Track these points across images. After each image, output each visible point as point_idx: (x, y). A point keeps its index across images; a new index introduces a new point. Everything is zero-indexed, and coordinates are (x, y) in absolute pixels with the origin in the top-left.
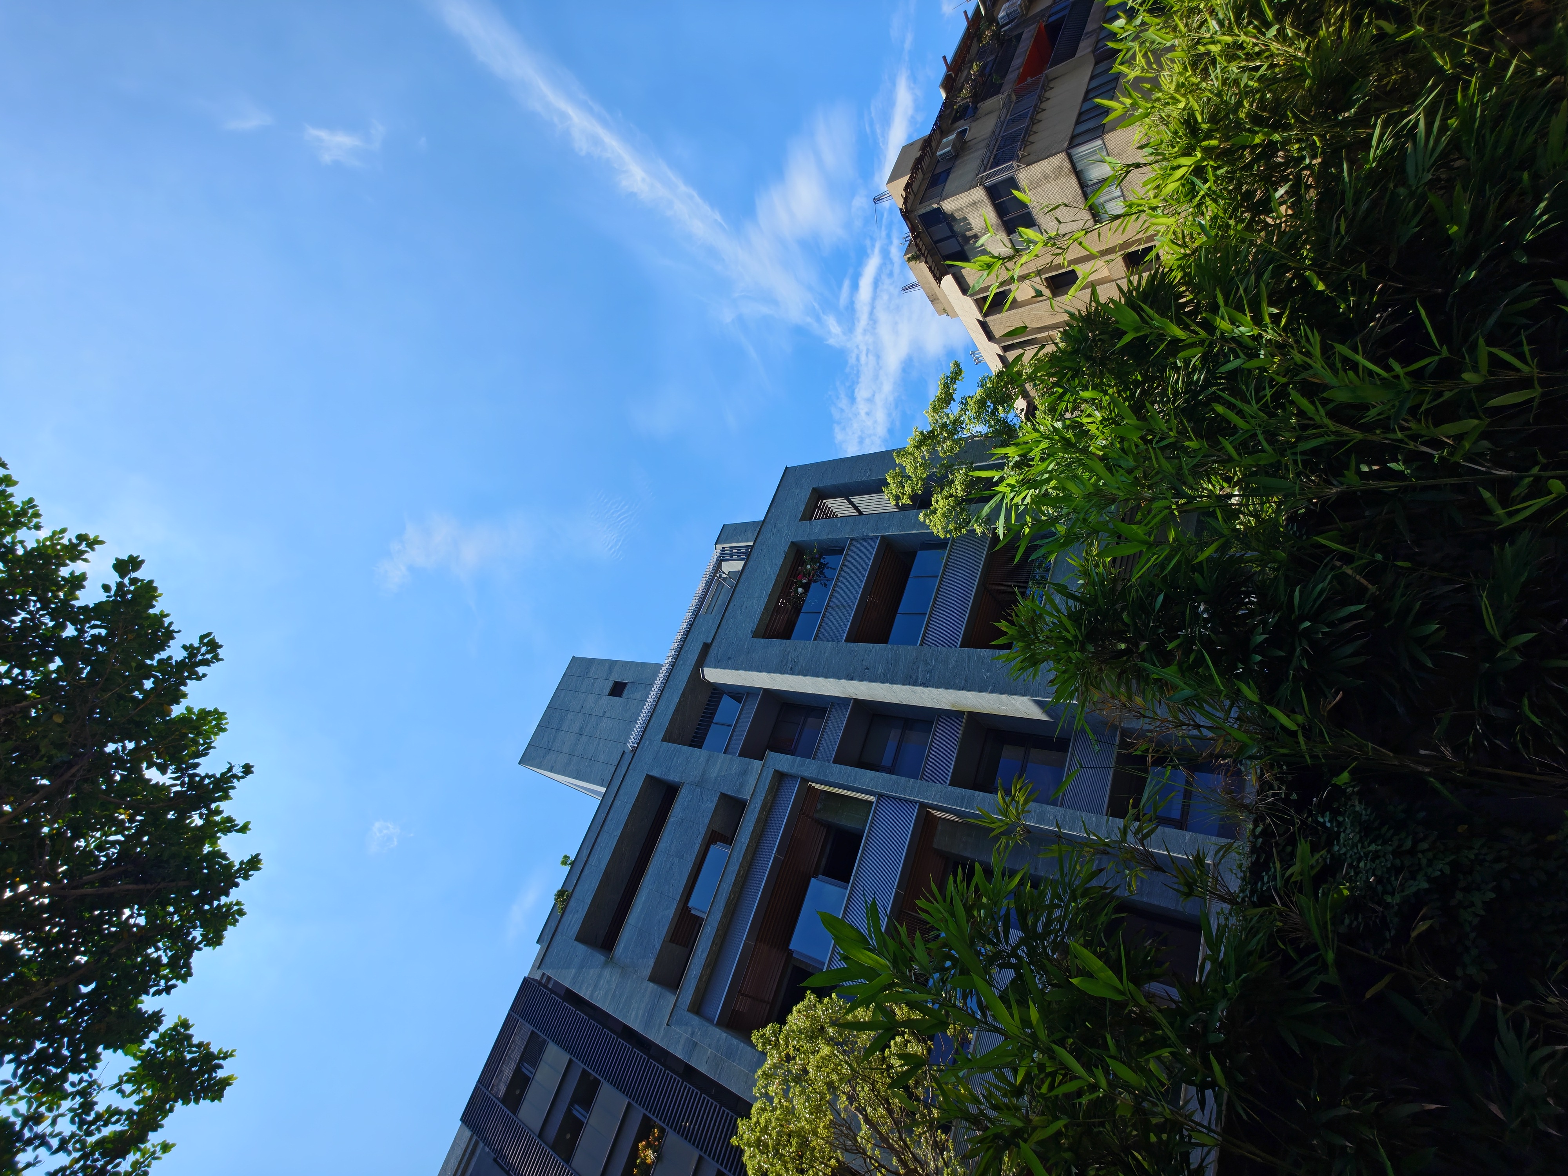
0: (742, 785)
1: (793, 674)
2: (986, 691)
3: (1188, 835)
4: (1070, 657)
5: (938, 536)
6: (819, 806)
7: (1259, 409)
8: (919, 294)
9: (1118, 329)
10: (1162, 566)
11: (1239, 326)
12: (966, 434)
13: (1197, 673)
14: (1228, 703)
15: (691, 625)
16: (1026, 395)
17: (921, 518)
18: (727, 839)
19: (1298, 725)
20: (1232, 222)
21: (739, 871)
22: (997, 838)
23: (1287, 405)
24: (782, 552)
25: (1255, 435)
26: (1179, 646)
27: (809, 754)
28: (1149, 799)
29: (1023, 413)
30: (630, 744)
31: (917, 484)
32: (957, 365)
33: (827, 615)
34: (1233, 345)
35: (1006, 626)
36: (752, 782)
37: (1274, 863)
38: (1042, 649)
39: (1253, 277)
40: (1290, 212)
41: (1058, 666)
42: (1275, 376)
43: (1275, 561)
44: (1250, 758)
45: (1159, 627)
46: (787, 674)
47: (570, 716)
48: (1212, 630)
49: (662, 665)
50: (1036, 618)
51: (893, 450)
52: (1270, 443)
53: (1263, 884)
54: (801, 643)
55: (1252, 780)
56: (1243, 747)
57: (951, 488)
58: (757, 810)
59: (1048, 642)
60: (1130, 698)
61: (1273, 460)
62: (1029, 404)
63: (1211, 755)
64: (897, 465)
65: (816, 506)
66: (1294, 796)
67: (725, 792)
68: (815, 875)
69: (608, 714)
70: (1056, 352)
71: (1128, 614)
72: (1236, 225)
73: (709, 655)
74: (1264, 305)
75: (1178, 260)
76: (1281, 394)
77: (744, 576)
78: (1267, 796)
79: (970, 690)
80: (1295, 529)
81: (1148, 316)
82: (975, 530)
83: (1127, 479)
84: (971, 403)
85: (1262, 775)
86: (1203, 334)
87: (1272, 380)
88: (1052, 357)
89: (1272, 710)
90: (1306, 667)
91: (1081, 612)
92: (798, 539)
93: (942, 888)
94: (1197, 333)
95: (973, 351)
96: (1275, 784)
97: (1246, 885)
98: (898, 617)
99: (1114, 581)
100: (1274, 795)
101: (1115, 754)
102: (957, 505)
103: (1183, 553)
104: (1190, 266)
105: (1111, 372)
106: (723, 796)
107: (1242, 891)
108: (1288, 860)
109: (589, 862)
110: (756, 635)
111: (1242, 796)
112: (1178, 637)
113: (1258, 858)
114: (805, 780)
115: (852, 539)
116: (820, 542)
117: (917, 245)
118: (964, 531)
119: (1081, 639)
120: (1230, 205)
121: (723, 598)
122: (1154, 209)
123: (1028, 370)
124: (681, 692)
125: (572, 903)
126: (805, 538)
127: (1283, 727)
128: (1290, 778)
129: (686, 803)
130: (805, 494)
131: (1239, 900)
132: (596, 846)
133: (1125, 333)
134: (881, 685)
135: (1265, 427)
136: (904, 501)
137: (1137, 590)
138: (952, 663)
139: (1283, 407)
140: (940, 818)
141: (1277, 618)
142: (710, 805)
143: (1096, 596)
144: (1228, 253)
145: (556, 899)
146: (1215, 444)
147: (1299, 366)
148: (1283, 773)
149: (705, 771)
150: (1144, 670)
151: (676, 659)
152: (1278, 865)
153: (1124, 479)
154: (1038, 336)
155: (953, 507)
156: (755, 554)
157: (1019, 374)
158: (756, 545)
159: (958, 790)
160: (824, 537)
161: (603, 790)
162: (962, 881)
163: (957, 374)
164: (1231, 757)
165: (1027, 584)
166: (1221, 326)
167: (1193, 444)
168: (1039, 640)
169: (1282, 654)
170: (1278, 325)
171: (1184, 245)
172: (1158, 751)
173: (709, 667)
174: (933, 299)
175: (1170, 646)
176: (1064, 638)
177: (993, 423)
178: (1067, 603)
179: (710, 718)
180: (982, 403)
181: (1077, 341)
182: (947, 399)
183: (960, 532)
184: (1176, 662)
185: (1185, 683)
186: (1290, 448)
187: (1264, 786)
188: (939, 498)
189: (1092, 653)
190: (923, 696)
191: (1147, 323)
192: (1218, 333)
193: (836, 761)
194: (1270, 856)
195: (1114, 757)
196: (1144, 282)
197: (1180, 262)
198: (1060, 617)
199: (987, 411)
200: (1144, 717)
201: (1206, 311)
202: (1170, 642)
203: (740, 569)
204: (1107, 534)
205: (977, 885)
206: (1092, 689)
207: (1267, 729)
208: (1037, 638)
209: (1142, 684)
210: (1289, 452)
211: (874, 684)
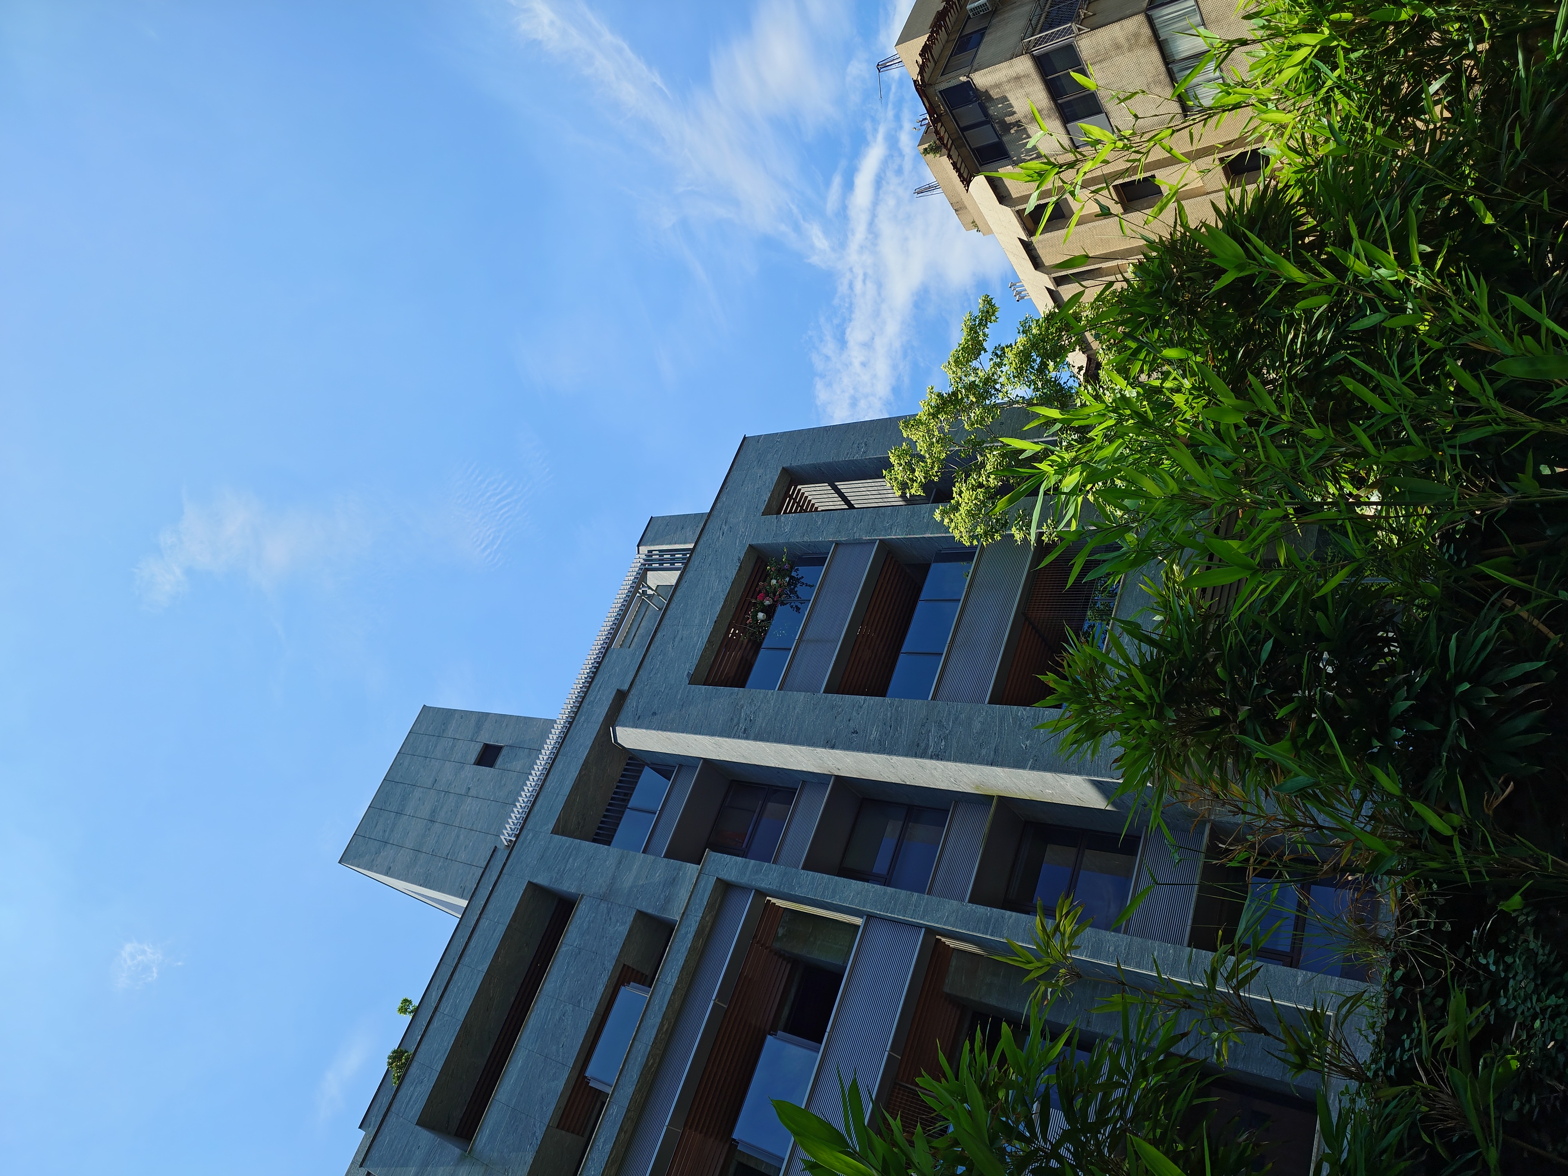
0: (668, 900)
1: (747, 738)
2: (1023, 767)
3: (1301, 976)
4: (1142, 727)
5: (960, 543)
6: (781, 931)
7: (1404, 383)
8: (938, 198)
9: (1214, 265)
10: (1271, 600)
11: (1379, 268)
12: (1000, 399)
13: (1317, 752)
14: (1357, 795)
15: (600, 663)
16: (1086, 348)
17: (937, 516)
18: (647, 979)
19: (1454, 828)
20: (1369, 125)
21: (662, 1025)
22: (1034, 983)
23: (1442, 377)
24: (736, 559)
25: (1400, 419)
26: (1292, 713)
27: (768, 856)
28: (1246, 930)
29: (1082, 372)
30: (506, 837)
31: (932, 468)
32: (988, 301)
33: (799, 653)
34: (1371, 294)
35: (1055, 682)
36: (683, 895)
37: (1418, 1022)
38: (1101, 714)
39: (1398, 200)
40: (1446, 114)
41: (1125, 738)
42: (1426, 339)
43: (1424, 596)
44: (1389, 873)
45: (1266, 686)
46: (739, 738)
47: (417, 793)
48: (1339, 691)
49: (555, 722)
50: (1095, 671)
51: (899, 418)
52: (1419, 430)
53: (1403, 1051)
54: (760, 694)
55: (1389, 904)
56: (1378, 859)
57: (980, 475)
58: (690, 936)
59: (1112, 705)
60: (1224, 785)
61: (1422, 457)
62: (1089, 360)
63: (1335, 868)
64: (904, 439)
65: (787, 494)
66: (1448, 927)
67: (644, 910)
68: (773, 1031)
69: (473, 792)
70: (1127, 290)
71: (1223, 666)
72: (1375, 128)
73: (625, 707)
74: (1413, 241)
75: (1295, 172)
76: (1434, 362)
77: (679, 593)
78: (1410, 926)
79: (1002, 765)
80: (1452, 552)
81: (1255, 248)
82: (1013, 536)
83: (1225, 474)
84: (1010, 355)
85: (1404, 896)
86: (1330, 277)
87: (1422, 344)
88: (1121, 297)
89: (1417, 806)
90: (1465, 747)
91: (1159, 661)
92: (759, 541)
93: (953, 1058)
94: (1322, 276)
95: (1013, 284)
96: (1422, 909)
97: (1380, 1052)
98: (902, 658)
99: (1206, 618)
100: (1420, 925)
101: (1201, 864)
102: (988, 499)
103: (1300, 583)
104: (1312, 182)
105: (1203, 323)
106: (641, 915)
107: (1375, 1061)
108: (1437, 1020)
109: (441, 1009)
110: (694, 680)
111: (1375, 927)
112: (1292, 700)
113: (1397, 1015)
114: (761, 894)
115: (838, 544)
116: (790, 546)
117: (937, 132)
118: (997, 537)
119: (1158, 700)
120: (1366, 100)
121: (648, 624)
122: (1264, 102)
123: (1088, 313)
124: (581, 761)
125: (414, 1069)
126: (769, 540)
127: (1433, 831)
128: (1441, 901)
129: (585, 925)
130: (772, 476)
131: (1370, 1074)
132: (450, 987)
133: (1224, 271)
134: (875, 756)
135: (1412, 410)
136: (913, 491)
137: (1236, 633)
138: (977, 726)
139: (1436, 381)
140: (954, 949)
141: (1426, 677)
142: (621, 928)
143: (1180, 639)
144: (1364, 165)
145: (390, 1064)
146: (1345, 434)
147: (1458, 326)
148: (1433, 894)
149: (614, 878)
150: (1245, 746)
151: (576, 713)
152: (1424, 1025)
153: (1219, 474)
154: (1104, 265)
155: (982, 502)
156: (696, 561)
157: (1077, 317)
158: (699, 548)
159: (981, 909)
160: (797, 539)
161: (464, 903)
162: (982, 1050)
163: (989, 313)
164: (1362, 871)
165: (1085, 615)
166: (1356, 267)
167: (1314, 433)
168: (1099, 700)
169: (1432, 727)
170: (1432, 269)
171: (1304, 153)
172: (1261, 862)
173: (624, 725)
174: (959, 208)
175: (1281, 713)
176: (1134, 698)
177: (1040, 384)
178: (1140, 649)
179: (623, 800)
180: (1025, 357)
181: (1157, 278)
182: (974, 348)
183: (993, 539)
184: (1288, 736)
185: (1300, 766)
186: (1447, 439)
187: (1406, 913)
188: (964, 489)
189: (1174, 721)
190: (935, 773)
191: (1254, 259)
192: (1350, 277)
193: (808, 866)
194: (1412, 1014)
195: (1199, 871)
196: (1249, 201)
197: (1299, 176)
198: (1129, 670)
199: (1032, 368)
200: (1244, 813)
201: (1333, 244)
202: (1281, 707)
203: (673, 582)
204: (1197, 552)
205: (1003, 1053)
206: (1173, 773)
207: (1411, 832)
208: (1098, 698)
209: (1242, 767)
210: (1445, 445)
211: (864, 754)
